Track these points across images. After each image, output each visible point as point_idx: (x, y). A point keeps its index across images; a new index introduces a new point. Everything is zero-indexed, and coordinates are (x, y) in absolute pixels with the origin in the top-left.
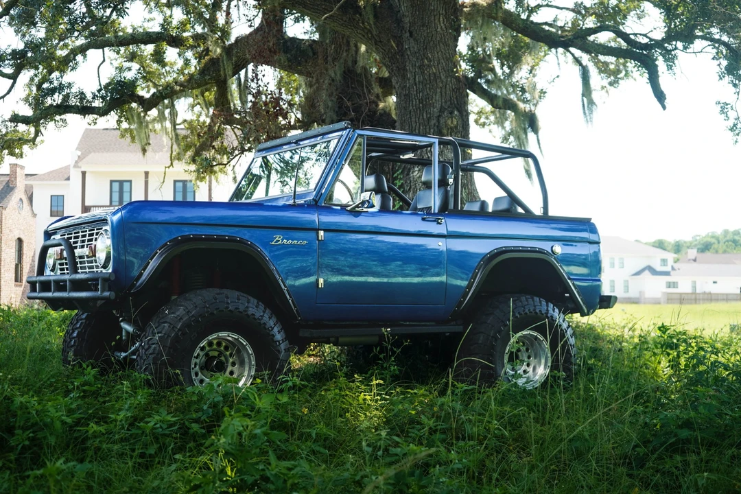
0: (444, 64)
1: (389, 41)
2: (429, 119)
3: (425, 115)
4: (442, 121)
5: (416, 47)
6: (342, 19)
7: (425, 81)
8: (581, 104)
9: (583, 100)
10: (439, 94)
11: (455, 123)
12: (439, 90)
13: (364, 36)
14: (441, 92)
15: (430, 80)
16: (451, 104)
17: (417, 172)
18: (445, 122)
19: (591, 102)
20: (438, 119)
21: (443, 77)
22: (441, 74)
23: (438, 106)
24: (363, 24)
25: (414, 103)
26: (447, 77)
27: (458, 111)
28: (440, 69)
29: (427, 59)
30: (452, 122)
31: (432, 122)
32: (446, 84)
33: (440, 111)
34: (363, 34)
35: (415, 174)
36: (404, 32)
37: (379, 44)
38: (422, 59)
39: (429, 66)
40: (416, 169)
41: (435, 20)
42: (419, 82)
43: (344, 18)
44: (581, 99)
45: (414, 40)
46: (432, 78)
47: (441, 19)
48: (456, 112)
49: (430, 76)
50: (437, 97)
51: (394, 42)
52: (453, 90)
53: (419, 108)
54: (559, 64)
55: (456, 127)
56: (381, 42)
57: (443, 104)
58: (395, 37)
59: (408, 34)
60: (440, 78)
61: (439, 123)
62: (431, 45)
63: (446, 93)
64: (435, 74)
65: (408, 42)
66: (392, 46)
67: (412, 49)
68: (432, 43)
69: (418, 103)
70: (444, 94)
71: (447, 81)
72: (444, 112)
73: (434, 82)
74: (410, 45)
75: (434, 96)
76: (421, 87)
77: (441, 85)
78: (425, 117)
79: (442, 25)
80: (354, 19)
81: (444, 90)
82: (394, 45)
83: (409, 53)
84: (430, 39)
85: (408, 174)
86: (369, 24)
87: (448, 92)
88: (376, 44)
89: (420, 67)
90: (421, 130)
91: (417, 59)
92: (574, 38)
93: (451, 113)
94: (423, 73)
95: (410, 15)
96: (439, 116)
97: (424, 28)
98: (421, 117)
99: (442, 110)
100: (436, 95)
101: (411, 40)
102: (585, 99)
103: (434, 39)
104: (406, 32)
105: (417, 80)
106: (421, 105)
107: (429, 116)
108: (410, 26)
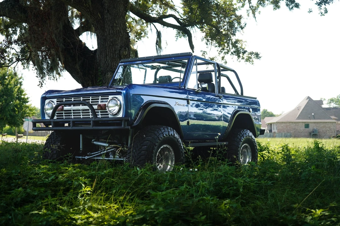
0: (122, 26)
1: (97, 13)
2: (115, 51)
4: (121, 52)
5: (110, 17)
7: (114, 33)
8: (156, 47)
9: (156, 46)
10: (120, 40)
11: (127, 53)
12: (120, 38)
13: (85, 10)
14: (121, 39)
15: (116, 33)
16: (125, 44)
17: (109, 75)
18: (123, 53)
19: (160, 47)
20: (120, 51)
21: (122, 32)
22: (121, 31)
23: (120, 45)
24: (86, 4)
25: (108, 43)
26: (123, 32)
27: (128, 48)
28: (121, 28)
29: (115, 23)
30: (126, 53)
31: (117, 52)
33: (120, 48)
36: (105, 10)
38: (113, 23)
39: (116, 27)
40: (109, 73)
41: (119, 6)
42: (111, 33)
44: (155, 46)
45: (110, 14)
47: (122, 6)
49: (116, 31)
50: (119, 41)
51: (100, 14)
52: (126, 38)
53: (111, 45)
54: (151, 30)
55: (127, 55)
56: (93, 13)
57: (122, 44)
58: (100, 12)
59: (107, 11)
60: (121, 32)
61: (120, 53)
64: (119, 30)
65: (106, 15)
66: (99, 16)
67: (108, 18)
68: (118, 16)
69: (110, 43)
70: (122, 40)
71: (123, 34)
72: (122, 48)
73: (118, 34)
74: (108, 16)
75: (118, 41)
76: (112, 36)
77: (121, 36)
78: (113, 50)
79: (122, 8)
80: (82, 2)
82: (100, 16)
83: (107, 20)
84: (117, 14)
85: (105, 75)
86: (89, 5)
87: (124, 39)
88: (91, 14)
89: (112, 27)
90: (111, 56)
91: (111, 23)
92: (159, 19)
93: (125, 49)
94: (113, 30)
95: (108, 3)
96: (120, 50)
97: (115, 9)
98: (112, 50)
99: (121, 47)
100: (118, 40)
101: (108, 14)
102: (157, 46)
103: (119, 15)
104: (106, 10)
105: (110, 32)
106: (112, 44)
107: (115, 49)
108: (108, 8)
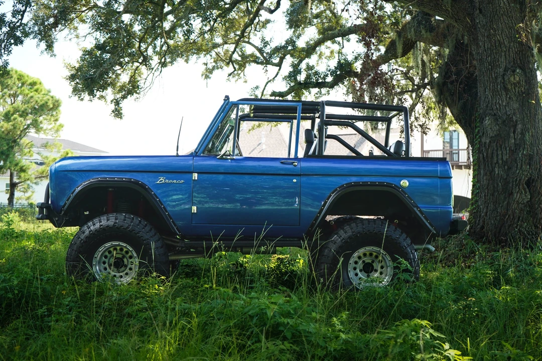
0: (507, 32)
1: (465, 18)
2: (496, 78)
3: (493, 74)
4: (506, 78)
5: (484, 21)
6: (430, 5)
7: (492, 47)
10: (503, 57)
11: (518, 79)
12: (503, 54)
13: (447, 16)
14: (505, 55)
15: (496, 47)
16: (514, 63)
17: (487, 121)
18: (509, 79)
20: (503, 77)
21: (506, 43)
22: (505, 40)
23: (504, 67)
24: (445, 6)
25: (485, 65)
26: (510, 42)
27: (520, 68)
28: (504, 36)
29: (492, 29)
30: (514, 79)
31: (499, 80)
32: (509, 47)
33: (505, 71)
34: (446, 14)
35: (486, 122)
36: (475, 10)
37: (458, 21)
38: (489, 30)
39: (495, 35)
42: (488, 48)
43: (431, 4)
45: (483, 15)
46: (497, 44)
48: (518, 71)
49: (495, 43)
51: (469, 19)
52: (516, 53)
53: (489, 69)
55: (519, 82)
56: (459, 19)
57: (507, 65)
58: (469, 14)
59: (478, 11)
60: (504, 43)
61: (504, 80)
62: (496, 18)
63: (509, 56)
64: (499, 41)
65: (478, 18)
66: (467, 22)
67: (481, 23)
68: (496, 16)
69: (488, 65)
70: (507, 56)
71: (510, 46)
72: (507, 71)
73: (499, 48)
74: (480, 20)
75: (500, 59)
76: (489, 52)
77: (505, 49)
78: (493, 76)
79: (504, 1)
80: (438, 4)
81: (508, 53)
82: (469, 21)
83: (479, 26)
84: (495, 13)
85: (482, 122)
87: (512, 54)
88: (456, 22)
89: (488, 37)
90: (491, 87)
91: (486, 30)
93: (514, 71)
94: (490, 41)
96: (504, 75)
97: (490, 5)
98: (491, 76)
99: (506, 70)
100: (501, 58)
101: (481, 16)
103: (498, 13)
104: (476, 10)
105: (486, 47)
106: (490, 67)
107: (496, 75)
108: (479, 5)
